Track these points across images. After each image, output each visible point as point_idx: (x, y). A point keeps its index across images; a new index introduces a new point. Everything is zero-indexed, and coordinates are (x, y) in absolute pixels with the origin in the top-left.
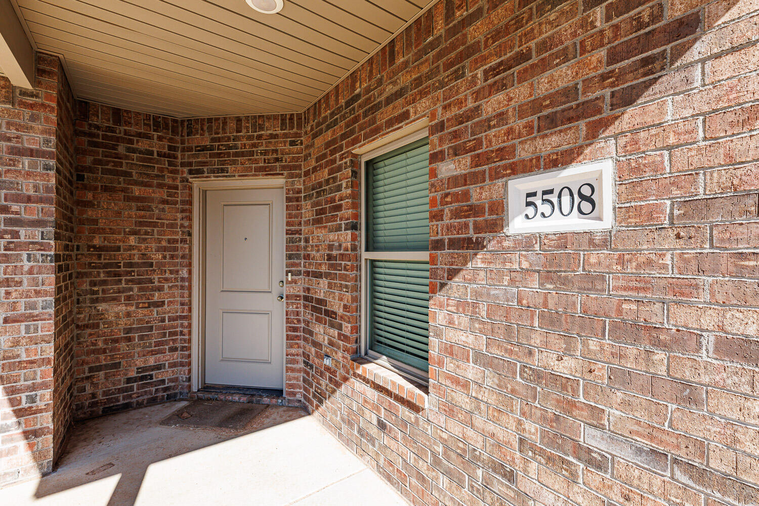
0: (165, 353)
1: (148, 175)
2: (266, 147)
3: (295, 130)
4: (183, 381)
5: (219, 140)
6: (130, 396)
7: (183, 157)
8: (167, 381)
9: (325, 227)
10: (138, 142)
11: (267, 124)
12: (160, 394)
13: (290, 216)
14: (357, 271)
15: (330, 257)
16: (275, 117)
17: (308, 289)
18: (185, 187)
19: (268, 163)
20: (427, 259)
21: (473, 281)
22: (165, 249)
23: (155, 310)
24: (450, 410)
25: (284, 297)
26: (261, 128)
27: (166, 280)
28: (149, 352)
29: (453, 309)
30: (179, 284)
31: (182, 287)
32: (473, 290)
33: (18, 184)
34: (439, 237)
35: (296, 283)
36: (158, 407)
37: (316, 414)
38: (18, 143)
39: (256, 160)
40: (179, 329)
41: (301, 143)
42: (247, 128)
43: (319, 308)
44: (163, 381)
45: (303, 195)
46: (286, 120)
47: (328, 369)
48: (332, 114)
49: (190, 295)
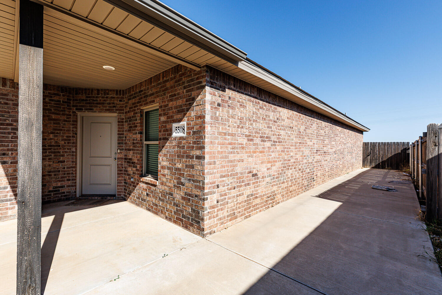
0: (65, 181)
1: (58, 110)
2: (110, 101)
3: (121, 96)
4: (73, 193)
5: (90, 97)
6: (50, 198)
7: (73, 103)
8: (65, 192)
9: (132, 133)
10: (54, 97)
11: (110, 93)
12: (63, 198)
13: (119, 128)
14: (142, 148)
15: (133, 143)
16: (114, 90)
17: (126, 155)
18: (74, 115)
19: (111, 108)
20: (158, 143)
21: (166, 148)
22: (65, 140)
23: (61, 164)
24: (162, 184)
25: (117, 159)
26: (108, 94)
27: (66, 152)
28: (58, 181)
29: (163, 156)
30: (71, 154)
31: (73, 155)
32: (167, 151)
33: (16, 116)
34: (161, 137)
35: (121, 153)
36: (62, 202)
37: (129, 199)
38: (16, 101)
39: (105, 106)
40: (71, 172)
41: (124, 101)
42: (102, 93)
43: (130, 162)
44: (64, 193)
45: (124, 120)
46: (118, 92)
47: (132, 182)
48: (135, 94)
49: (76, 159)
